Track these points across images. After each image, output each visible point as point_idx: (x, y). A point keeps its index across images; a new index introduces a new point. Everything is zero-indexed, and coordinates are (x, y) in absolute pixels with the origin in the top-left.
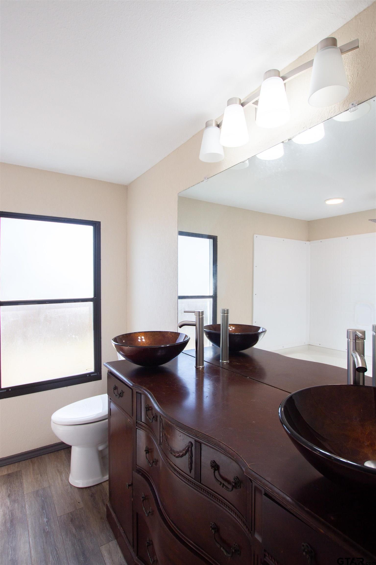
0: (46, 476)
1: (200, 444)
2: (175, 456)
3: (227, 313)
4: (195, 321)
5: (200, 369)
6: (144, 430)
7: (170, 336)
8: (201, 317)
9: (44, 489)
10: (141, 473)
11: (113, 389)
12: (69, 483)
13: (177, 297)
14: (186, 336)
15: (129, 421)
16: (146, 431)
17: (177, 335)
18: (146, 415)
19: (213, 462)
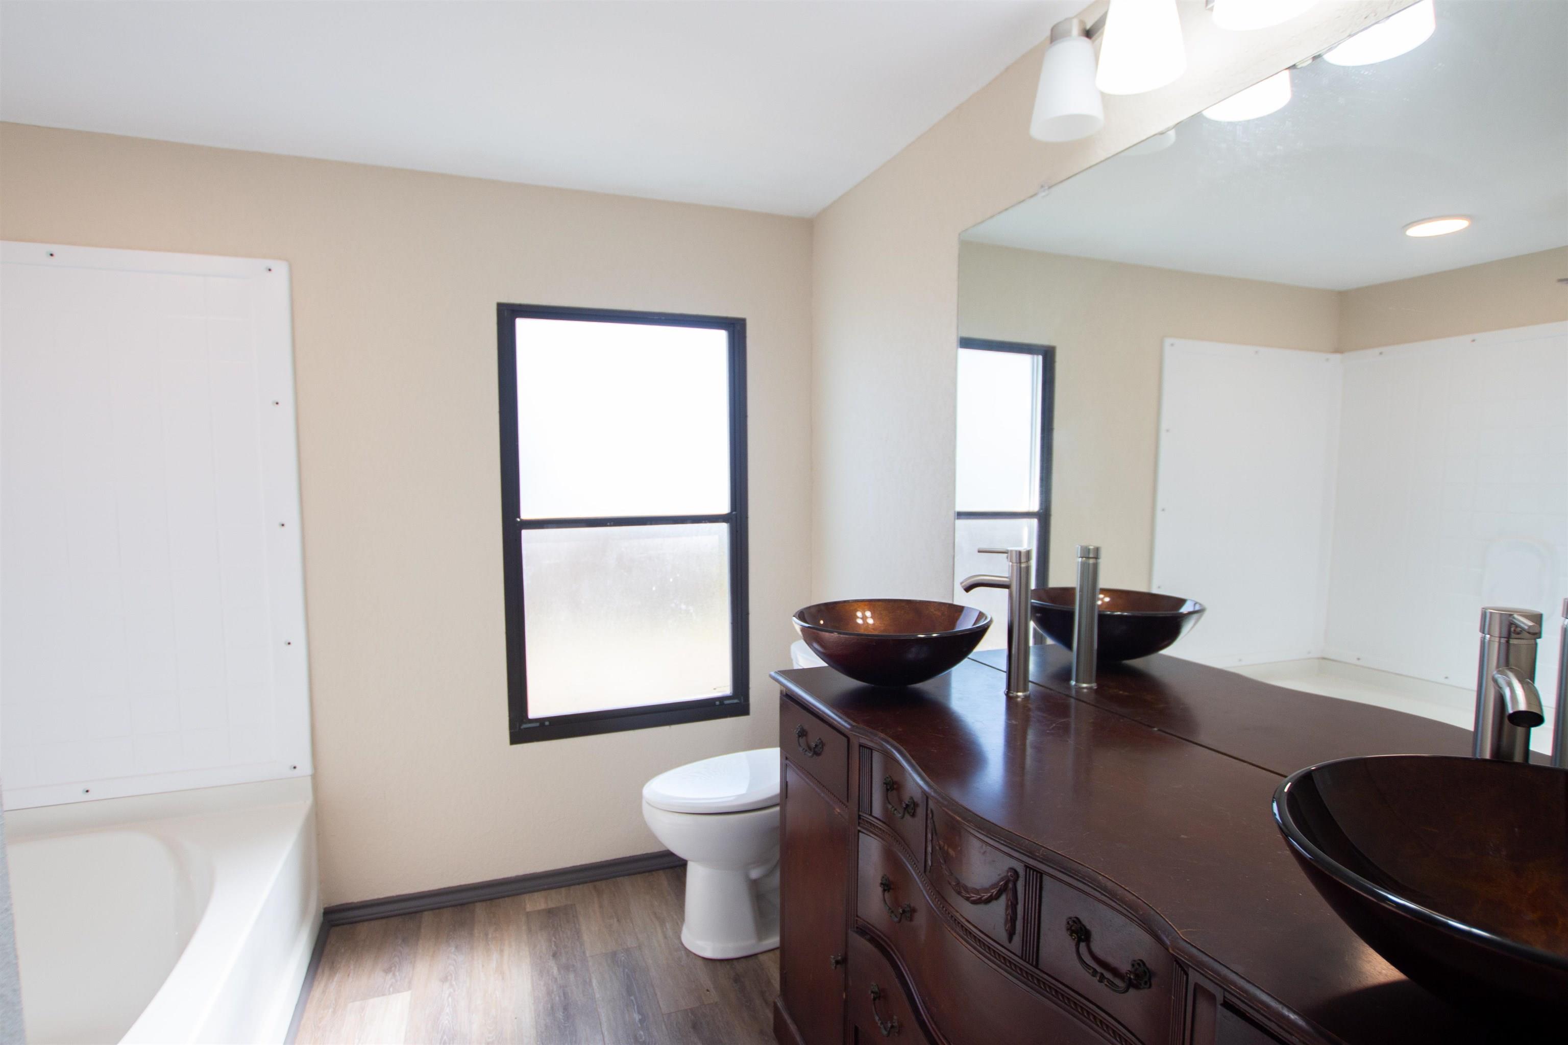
0: (631, 925)
1: (1040, 874)
2: (967, 899)
3: (1096, 557)
4: (1007, 576)
5: (1019, 699)
6: (880, 837)
7: (936, 613)
8: (1023, 565)
9: (627, 951)
10: (868, 937)
11: (797, 735)
12: (682, 944)
13: (952, 515)
14: (981, 615)
15: (839, 813)
16: (883, 839)
17: (956, 611)
18: (886, 799)
19: (1074, 921)
